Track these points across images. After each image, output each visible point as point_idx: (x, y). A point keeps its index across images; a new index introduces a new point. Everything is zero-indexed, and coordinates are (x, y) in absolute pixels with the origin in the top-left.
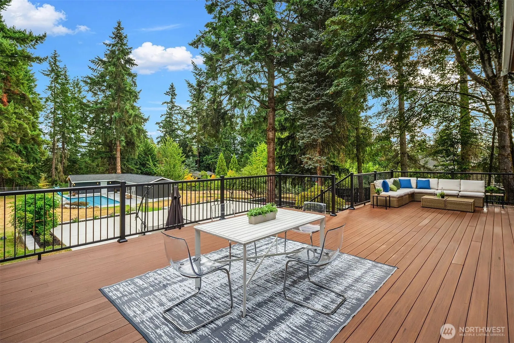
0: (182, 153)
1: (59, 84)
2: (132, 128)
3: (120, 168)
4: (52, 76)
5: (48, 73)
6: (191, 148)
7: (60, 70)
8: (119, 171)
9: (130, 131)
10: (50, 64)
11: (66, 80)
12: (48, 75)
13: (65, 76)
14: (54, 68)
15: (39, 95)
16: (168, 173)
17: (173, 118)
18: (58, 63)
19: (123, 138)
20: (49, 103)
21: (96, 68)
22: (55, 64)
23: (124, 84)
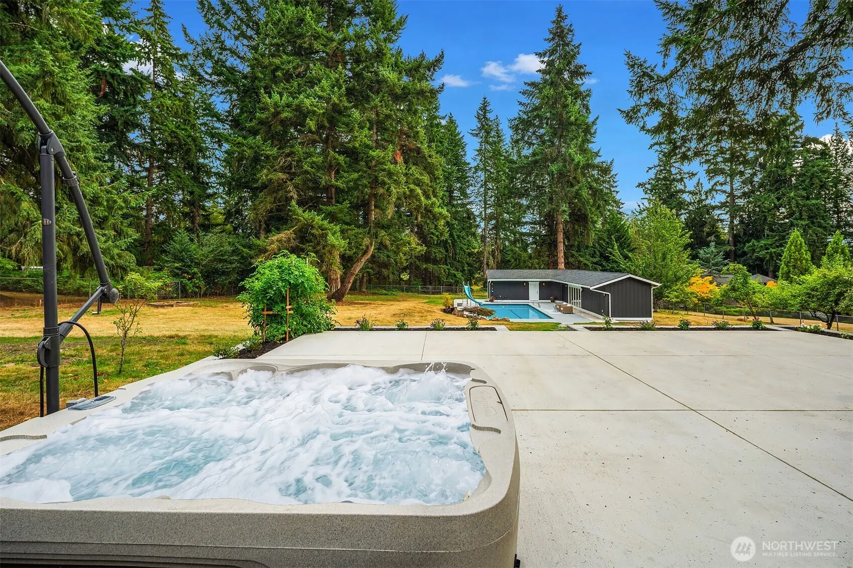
0: (683, 229)
1: (490, 144)
2: (580, 188)
3: (563, 260)
4: (481, 134)
5: (478, 132)
6: (713, 226)
7: (491, 124)
8: (562, 265)
9: (577, 195)
10: (478, 118)
11: (499, 137)
12: (477, 135)
13: (498, 131)
14: (484, 123)
15: (468, 164)
16: (651, 269)
17: (674, 171)
18: (488, 115)
19: (564, 207)
20: (480, 173)
21: (529, 101)
22: (484, 117)
23: (567, 113)
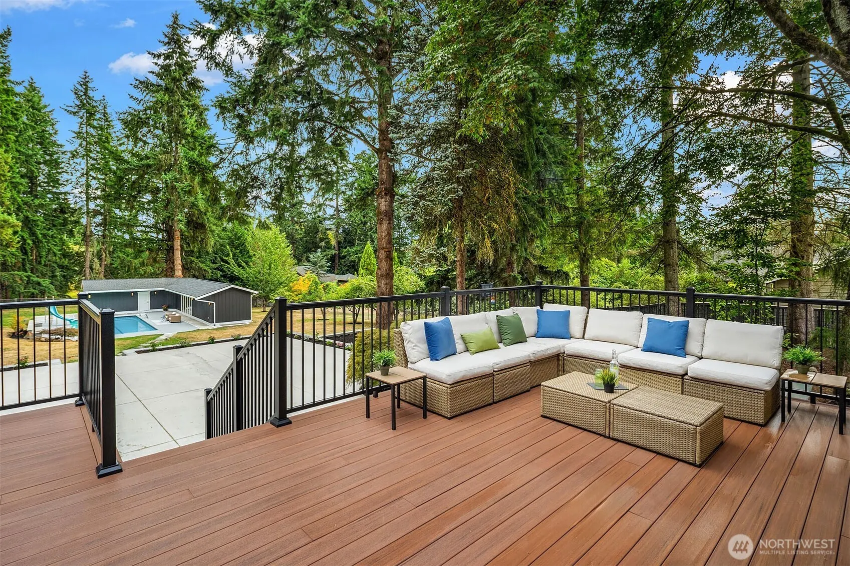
1: (94, 127)
3: (180, 267)
4: (81, 114)
5: (76, 110)
6: (325, 234)
7: (95, 104)
8: (179, 272)
9: (194, 205)
10: (76, 93)
11: (106, 120)
12: (74, 113)
13: (105, 114)
14: (85, 101)
15: (61, 146)
18: (90, 93)
19: (180, 216)
20: (79, 160)
22: (85, 94)
23: (183, 123)
